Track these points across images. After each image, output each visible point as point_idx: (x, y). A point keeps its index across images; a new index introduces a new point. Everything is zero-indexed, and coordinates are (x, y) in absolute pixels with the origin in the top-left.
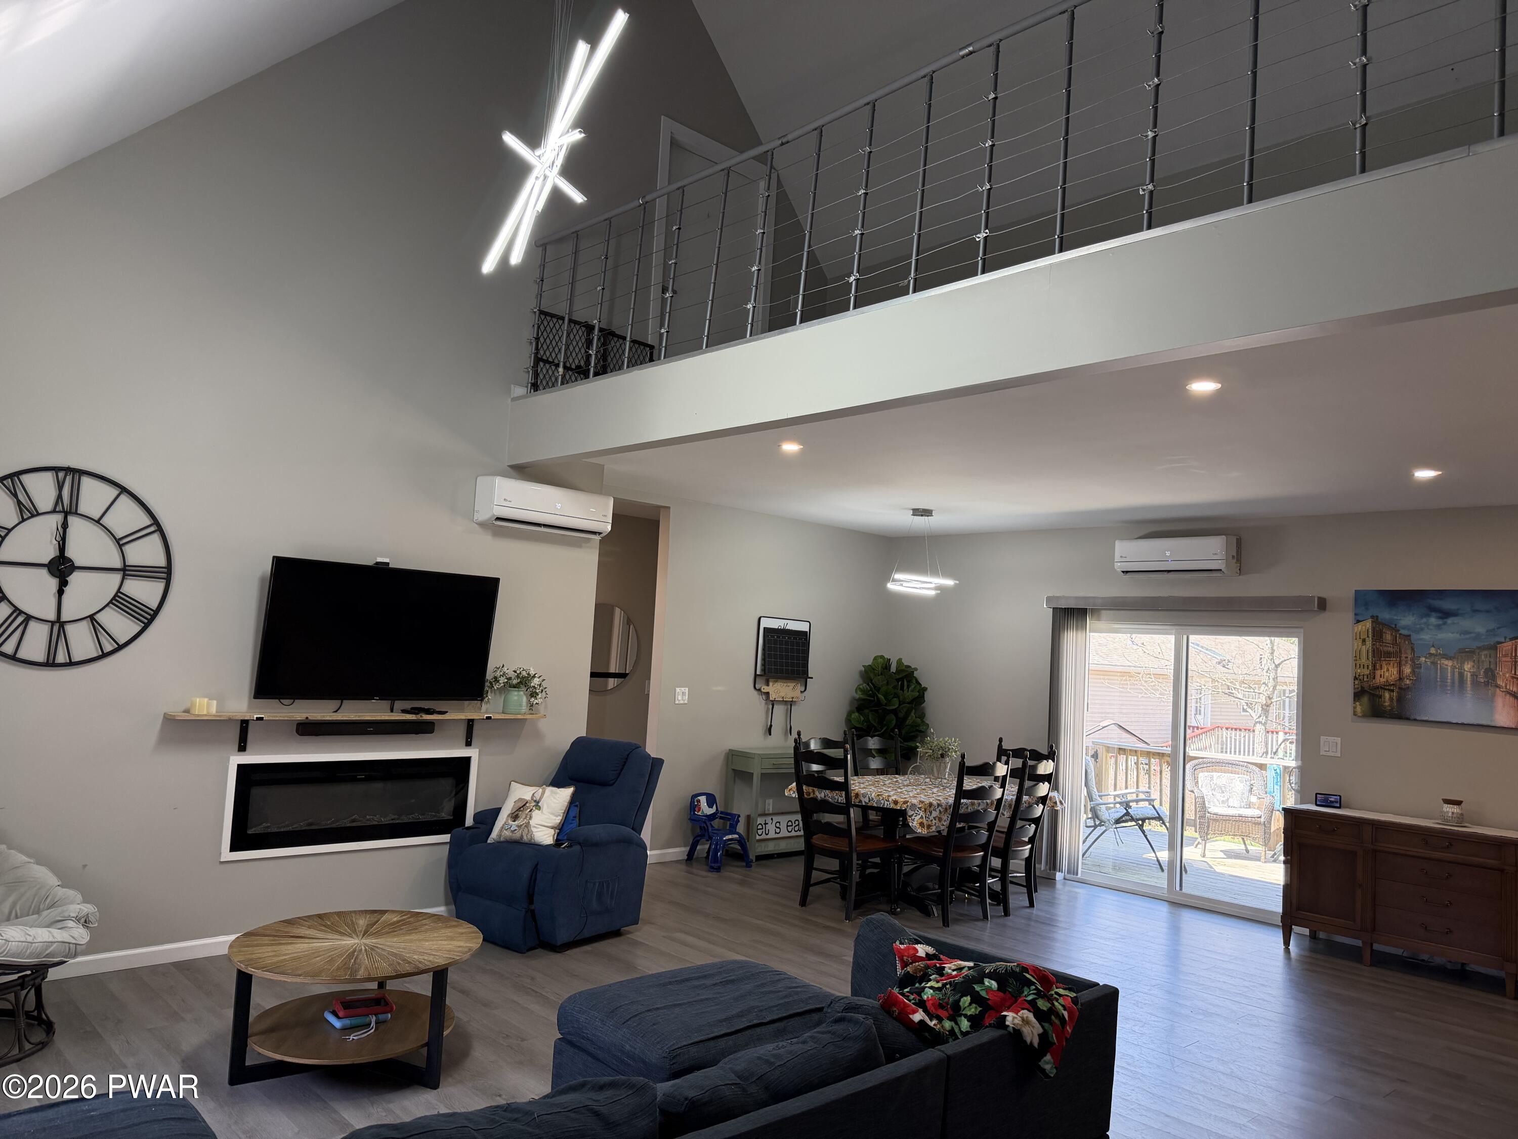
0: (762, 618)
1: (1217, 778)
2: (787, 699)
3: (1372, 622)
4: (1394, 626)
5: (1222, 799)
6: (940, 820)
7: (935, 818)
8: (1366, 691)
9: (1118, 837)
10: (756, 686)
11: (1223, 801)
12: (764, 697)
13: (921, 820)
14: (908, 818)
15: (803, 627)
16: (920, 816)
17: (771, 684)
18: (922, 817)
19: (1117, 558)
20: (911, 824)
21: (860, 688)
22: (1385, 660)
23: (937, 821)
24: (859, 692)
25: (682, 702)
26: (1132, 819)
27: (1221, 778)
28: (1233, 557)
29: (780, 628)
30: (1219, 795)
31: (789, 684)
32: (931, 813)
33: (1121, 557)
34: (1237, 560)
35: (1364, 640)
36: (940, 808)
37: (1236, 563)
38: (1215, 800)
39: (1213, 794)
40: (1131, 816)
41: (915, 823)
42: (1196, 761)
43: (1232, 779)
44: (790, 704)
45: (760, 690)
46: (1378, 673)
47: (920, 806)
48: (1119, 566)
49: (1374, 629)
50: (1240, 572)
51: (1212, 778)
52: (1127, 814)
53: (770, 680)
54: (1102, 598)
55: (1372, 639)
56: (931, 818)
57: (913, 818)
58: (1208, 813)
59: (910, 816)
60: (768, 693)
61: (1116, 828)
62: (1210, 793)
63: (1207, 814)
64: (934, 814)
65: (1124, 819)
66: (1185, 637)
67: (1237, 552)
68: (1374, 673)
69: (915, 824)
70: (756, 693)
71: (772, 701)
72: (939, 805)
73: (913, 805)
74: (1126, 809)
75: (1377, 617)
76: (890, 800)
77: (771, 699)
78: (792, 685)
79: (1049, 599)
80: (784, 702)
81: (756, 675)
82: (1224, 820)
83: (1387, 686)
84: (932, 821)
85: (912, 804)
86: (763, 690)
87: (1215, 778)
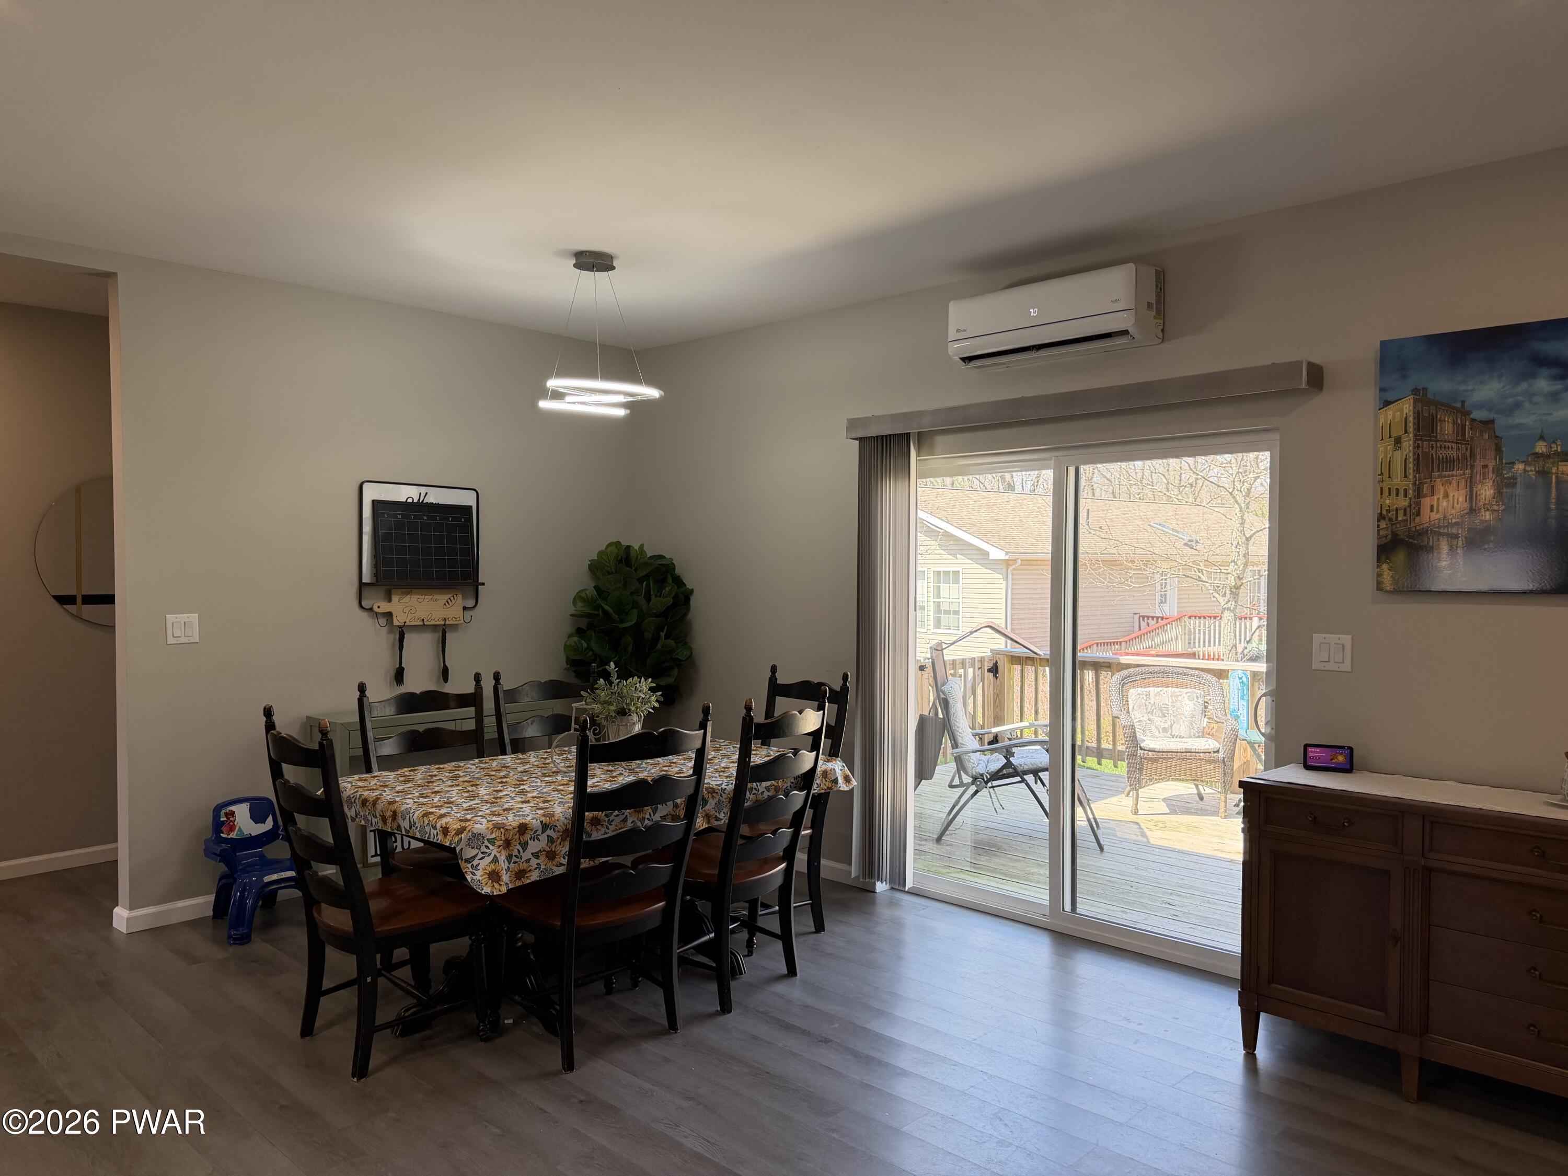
0: (365, 486)
1: (1156, 695)
2: (433, 623)
3: (1415, 401)
4: (1459, 405)
5: (1163, 725)
6: (551, 855)
7: (536, 855)
8: (1402, 541)
9: (995, 800)
10: (364, 604)
11: (1164, 728)
12: (383, 621)
13: (493, 867)
14: (463, 864)
15: (465, 499)
16: (492, 857)
17: (395, 598)
18: (495, 860)
19: (952, 335)
20: (469, 877)
21: (581, 597)
22: (1440, 477)
23: (542, 860)
24: (580, 604)
25: (185, 640)
26: (1015, 773)
27: (1161, 695)
28: (1150, 305)
29: (410, 500)
30: (1159, 721)
31: (435, 597)
32: (525, 846)
33: (958, 331)
34: (1158, 312)
35: (1398, 441)
36: (549, 832)
37: (1155, 318)
38: (1153, 727)
39: (1149, 719)
40: (1015, 769)
41: (479, 875)
42: (1125, 672)
43: (1177, 696)
44: (443, 631)
45: (371, 609)
46: (1426, 502)
47: (493, 836)
48: (956, 349)
49: (1418, 415)
50: (1164, 335)
51: (1148, 695)
52: (1008, 764)
53: (393, 590)
54: (934, 412)
55: (1415, 435)
56: (526, 855)
57: (475, 863)
58: (1141, 749)
59: (468, 861)
60: (389, 615)
61: (993, 787)
62: (1146, 718)
63: (1139, 751)
64: (534, 847)
65: (1005, 772)
66: (1072, 470)
67: (1158, 295)
68: (1419, 503)
69: (478, 877)
70: (365, 615)
71: (400, 627)
72: (545, 827)
73: (476, 839)
74: (1006, 757)
75: (1425, 389)
76: (438, 826)
77: (396, 623)
78: (442, 598)
79: (852, 424)
80: (423, 627)
81: (362, 585)
82: (1164, 759)
83: (1444, 527)
84: (528, 861)
85: (474, 835)
86: (376, 609)
87: (1152, 695)
